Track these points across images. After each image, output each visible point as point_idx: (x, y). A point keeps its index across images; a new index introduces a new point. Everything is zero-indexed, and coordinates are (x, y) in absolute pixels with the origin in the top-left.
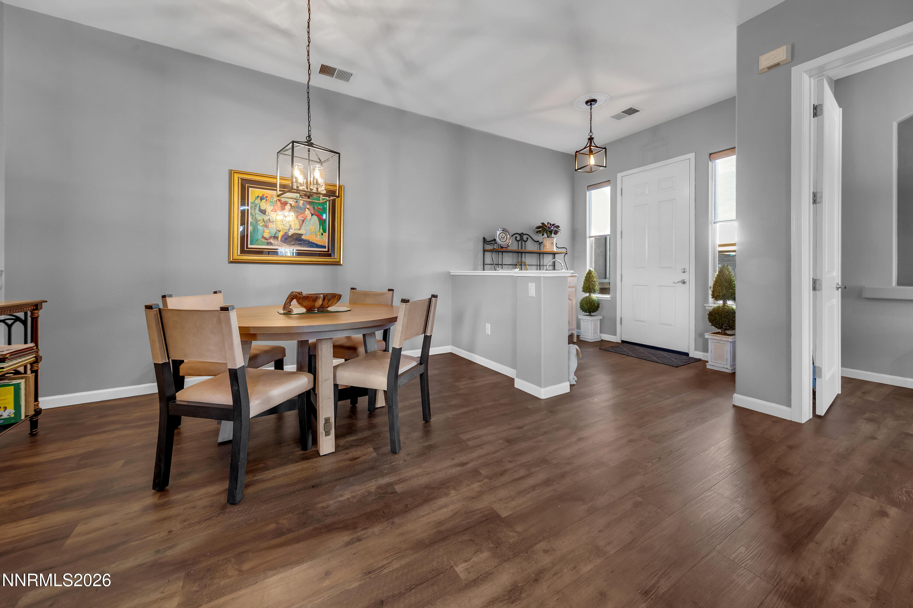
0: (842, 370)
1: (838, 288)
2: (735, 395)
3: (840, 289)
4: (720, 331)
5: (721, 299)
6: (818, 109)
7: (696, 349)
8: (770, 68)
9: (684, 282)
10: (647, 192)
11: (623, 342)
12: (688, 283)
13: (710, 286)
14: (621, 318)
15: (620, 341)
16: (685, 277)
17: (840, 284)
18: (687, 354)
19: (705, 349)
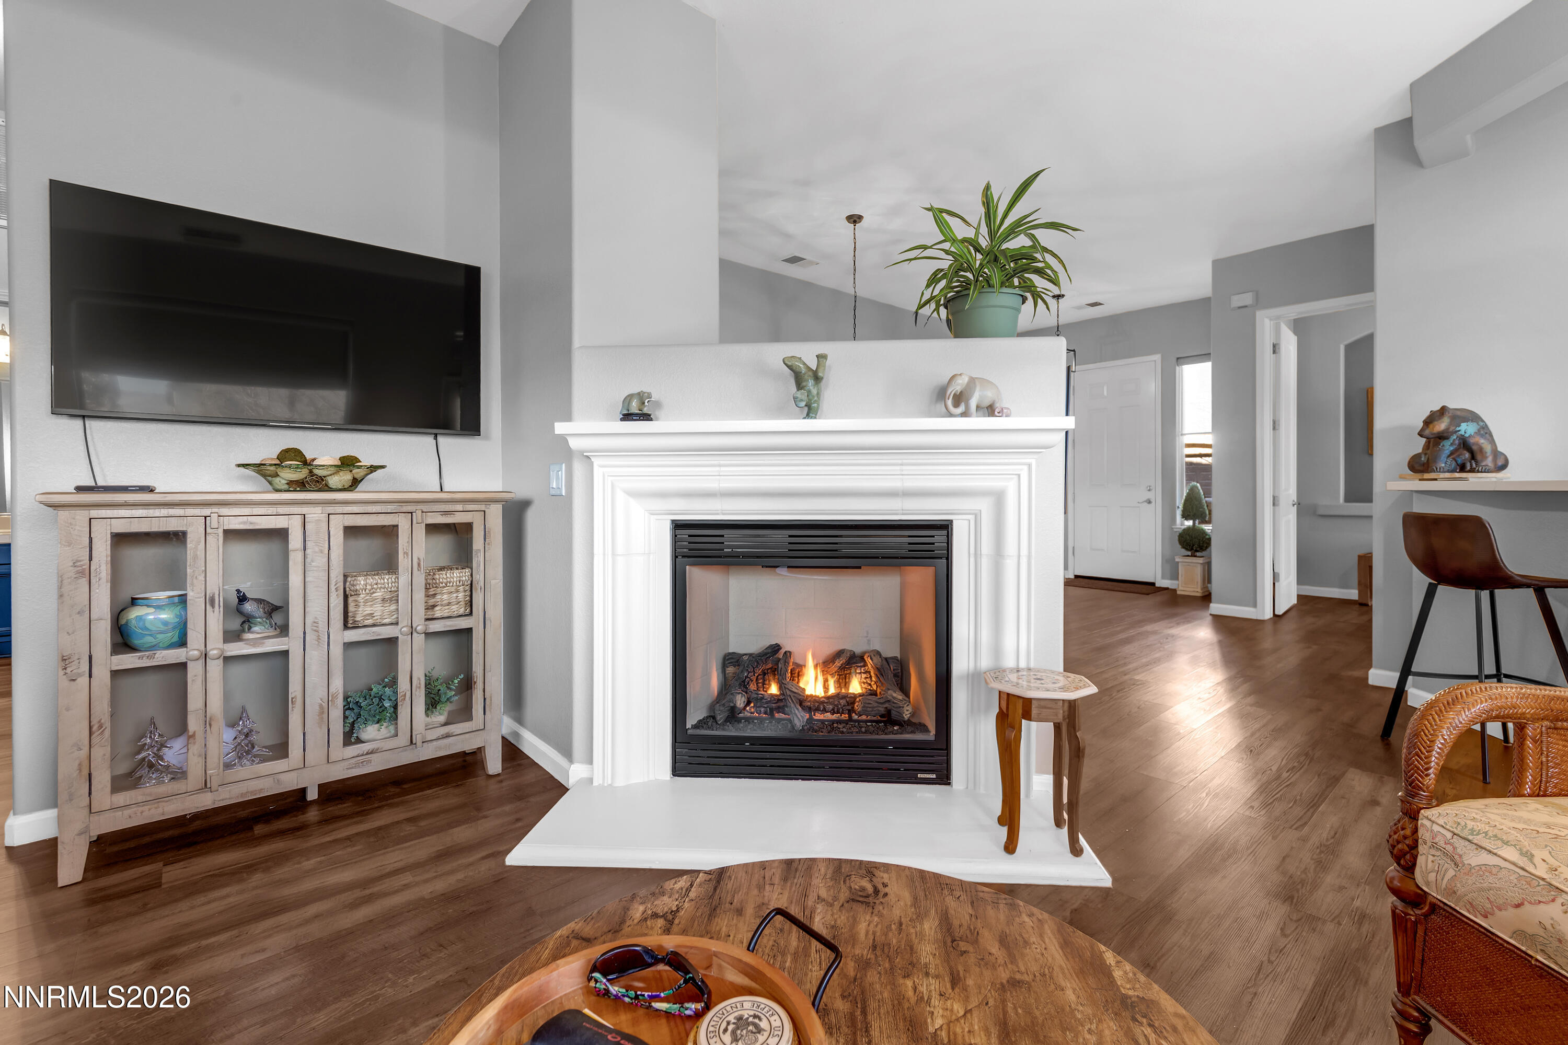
0: (1298, 589)
1: (1294, 505)
2: (1211, 605)
3: (1295, 506)
4: (1189, 553)
5: (1191, 519)
6: (1277, 347)
7: (1163, 577)
8: (1240, 308)
9: (1149, 502)
10: (1105, 393)
11: (1076, 577)
12: (1153, 503)
13: (1177, 505)
14: (1074, 547)
15: (1073, 577)
16: (1150, 495)
17: (1295, 501)
18: (1153, 584)
19: (1175, 576)
